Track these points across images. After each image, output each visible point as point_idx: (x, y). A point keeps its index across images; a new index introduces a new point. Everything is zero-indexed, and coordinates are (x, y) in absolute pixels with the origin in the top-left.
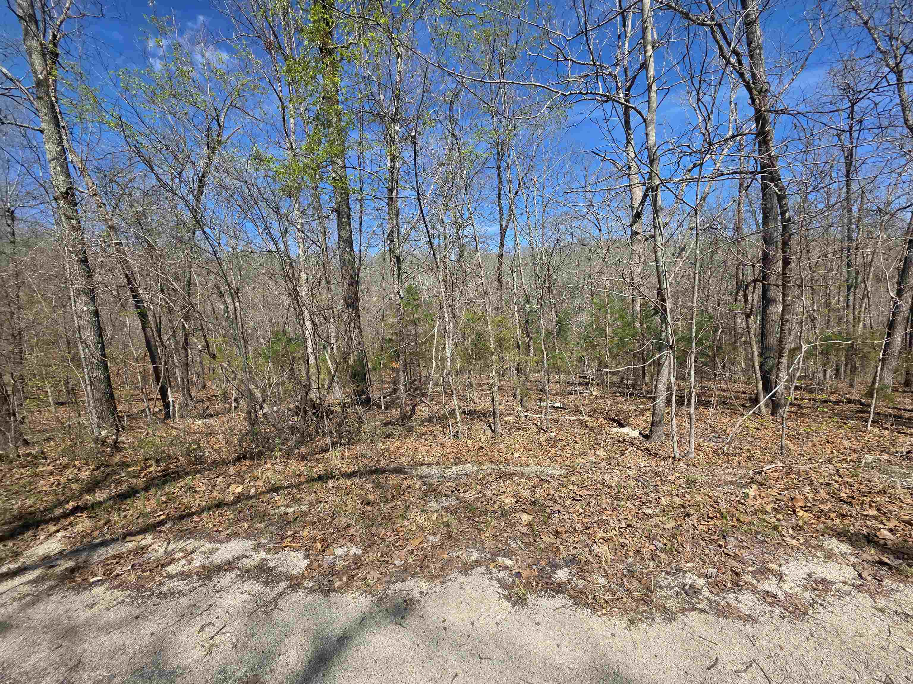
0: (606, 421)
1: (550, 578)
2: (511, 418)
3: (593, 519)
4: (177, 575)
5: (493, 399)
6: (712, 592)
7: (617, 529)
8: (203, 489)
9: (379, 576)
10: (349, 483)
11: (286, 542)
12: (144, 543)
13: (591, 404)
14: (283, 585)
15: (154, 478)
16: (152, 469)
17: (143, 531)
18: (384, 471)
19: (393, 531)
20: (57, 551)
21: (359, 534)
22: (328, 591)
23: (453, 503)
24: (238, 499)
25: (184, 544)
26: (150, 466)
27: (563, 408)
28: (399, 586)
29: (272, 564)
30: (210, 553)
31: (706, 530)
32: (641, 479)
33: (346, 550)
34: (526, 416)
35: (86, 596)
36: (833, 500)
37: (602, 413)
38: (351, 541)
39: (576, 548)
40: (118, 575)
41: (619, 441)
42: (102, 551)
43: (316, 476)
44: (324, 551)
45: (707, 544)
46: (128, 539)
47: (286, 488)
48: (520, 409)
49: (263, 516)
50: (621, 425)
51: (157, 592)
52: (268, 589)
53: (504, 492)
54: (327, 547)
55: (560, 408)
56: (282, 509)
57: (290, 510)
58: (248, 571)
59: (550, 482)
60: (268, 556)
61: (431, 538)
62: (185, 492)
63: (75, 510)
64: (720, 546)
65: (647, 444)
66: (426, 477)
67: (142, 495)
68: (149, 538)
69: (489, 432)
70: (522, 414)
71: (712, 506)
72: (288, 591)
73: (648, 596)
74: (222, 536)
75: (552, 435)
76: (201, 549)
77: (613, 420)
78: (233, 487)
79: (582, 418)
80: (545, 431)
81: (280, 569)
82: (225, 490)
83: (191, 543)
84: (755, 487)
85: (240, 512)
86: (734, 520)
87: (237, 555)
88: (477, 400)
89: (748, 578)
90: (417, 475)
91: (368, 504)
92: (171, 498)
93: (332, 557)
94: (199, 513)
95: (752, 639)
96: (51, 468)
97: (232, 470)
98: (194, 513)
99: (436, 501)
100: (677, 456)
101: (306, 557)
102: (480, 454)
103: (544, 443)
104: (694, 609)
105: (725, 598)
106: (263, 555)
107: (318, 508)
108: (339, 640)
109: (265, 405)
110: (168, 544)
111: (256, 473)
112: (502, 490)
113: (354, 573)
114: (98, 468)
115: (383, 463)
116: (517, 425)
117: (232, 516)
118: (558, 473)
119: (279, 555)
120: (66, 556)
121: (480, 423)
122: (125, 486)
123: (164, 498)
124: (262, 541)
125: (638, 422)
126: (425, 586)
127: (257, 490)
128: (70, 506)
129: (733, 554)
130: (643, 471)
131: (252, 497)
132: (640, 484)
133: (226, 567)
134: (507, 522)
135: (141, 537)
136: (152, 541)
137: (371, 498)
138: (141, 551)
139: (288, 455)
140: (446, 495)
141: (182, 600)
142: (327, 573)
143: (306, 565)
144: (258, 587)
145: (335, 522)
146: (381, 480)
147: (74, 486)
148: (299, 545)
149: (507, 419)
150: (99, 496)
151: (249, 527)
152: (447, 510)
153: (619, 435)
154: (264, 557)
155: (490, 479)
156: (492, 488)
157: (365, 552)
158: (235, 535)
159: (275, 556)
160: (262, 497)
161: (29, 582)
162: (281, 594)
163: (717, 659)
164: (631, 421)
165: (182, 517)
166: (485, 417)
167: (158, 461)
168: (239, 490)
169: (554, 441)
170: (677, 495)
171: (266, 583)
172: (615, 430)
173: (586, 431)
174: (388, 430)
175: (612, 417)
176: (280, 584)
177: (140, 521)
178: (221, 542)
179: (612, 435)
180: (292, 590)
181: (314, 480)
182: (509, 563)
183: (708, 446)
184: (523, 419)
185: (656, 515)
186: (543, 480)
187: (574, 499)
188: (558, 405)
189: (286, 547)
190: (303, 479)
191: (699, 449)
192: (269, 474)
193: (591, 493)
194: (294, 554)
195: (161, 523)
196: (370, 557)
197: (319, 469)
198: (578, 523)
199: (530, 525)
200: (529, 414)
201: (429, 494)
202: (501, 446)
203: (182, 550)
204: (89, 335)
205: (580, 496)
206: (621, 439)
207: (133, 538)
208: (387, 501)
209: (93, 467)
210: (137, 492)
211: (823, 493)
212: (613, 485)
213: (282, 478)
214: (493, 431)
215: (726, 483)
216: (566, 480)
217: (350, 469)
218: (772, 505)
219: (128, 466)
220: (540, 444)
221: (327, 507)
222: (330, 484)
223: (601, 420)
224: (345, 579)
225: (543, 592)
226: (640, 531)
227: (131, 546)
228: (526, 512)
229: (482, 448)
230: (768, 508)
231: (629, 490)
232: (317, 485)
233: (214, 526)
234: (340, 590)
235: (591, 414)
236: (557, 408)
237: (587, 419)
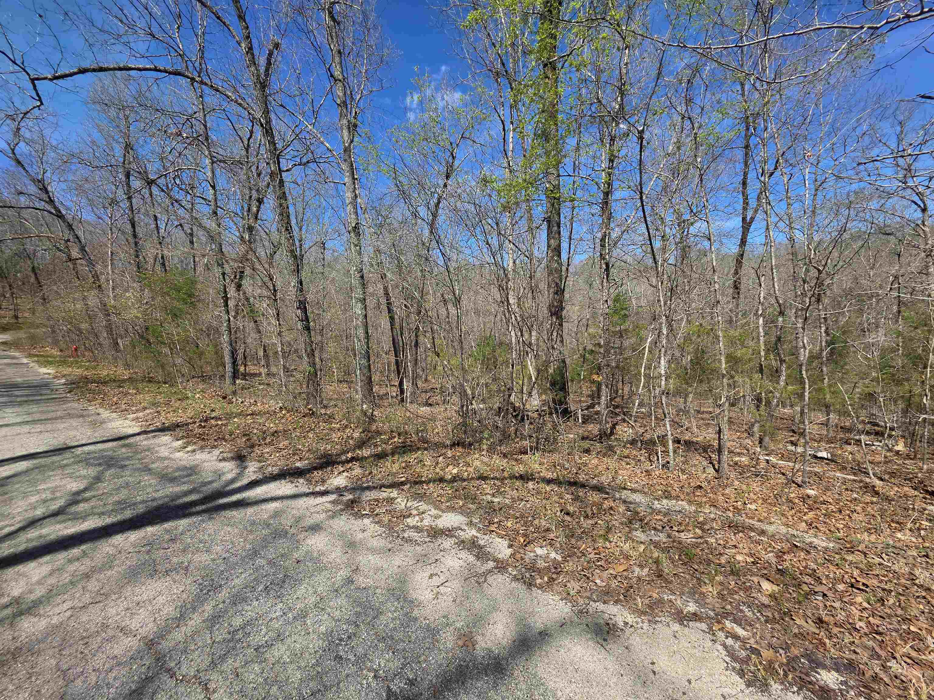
0: (916, 493)
1: (807, 675)
2: (744, 460)
3: (891, 624)
4: (414, 527)
5: (719, 432)
8: (429, 463)
9: (579, 588)
10: (548, 488)
11: (492, 528)
12: (392, 495)
13: (886, 462)
14: (491, 564)
15: (397, 447)
16: (396, 440)
17: (392, 486)
18: (583, 486)
19: (594, 549)
20: (343, 486)
21: (559, 540)
22: (530, 584)
23: (665, 540)
24: (454, 479)
25: (418, 505)
26: (395, 437)
27: (832, 461)
28: (601, 606)
29: (482, 543)
30: (436, 518)
33: (546, 552)
34: (768, 461)
35: (359, 522)
37: (910, 480)
38: (551, 545)
39: (856, 652)
40: (377, 515)
42: (368, 493)
43: (517, 475)
44: (526, 546)
46: (383, 489)
47: (492, 479)
48: (758, 449)
49: (474, 499)
51: (401, 536)
52: (479, 563)
53: (735, 546)
54: (529, 543)
55: (827, 459)
56: (489, 498)
57: (496, 500)
58: (463, 542)
59: (808, 552)
60: (478, 535)
61: (637, 570)
62: (418, 463)
63: (353, 459)
66: (631, 503)
67: (390, 458)
68: (394, 493)
69: (711, 470)
70: (761, 457)
72: (496, 571)
74: (443, 507)
75: (811, 492)
76: (429, 513)
78: (451, 467)
79: (868, 480)
80: (799, 486)
81: (488, 549)
82: (444, 469)
83: (423, 506)
85: (456, 490)
87: (455, 526)
90: (620, 499)
91: (568, 514)
92: (408, 466)
93: (532, 554)
94: (428, 482)
96: (338, 426)
97: (449, 453)
98: (424, 482)
99: (643, 531)
101: (510, 546)
102: (698, 494)
103: (797, 501)
106: (474, 532)
107: (519, 505)
108: (540, 633)
109: (474, 402)
110: (407, 501)
111: (468, 460)
112: (731, 543)
113: (554, 576)
114: (364, 432)
115: (582, 477)
116: (752, 469)
117: (450, 492)
118: (824, 544)
119: (487, 537)
120: (348, 490)
121: (698, 457)
122: (380, 449)
123: (404, 465)
124: (475, 521)
126: (630, 619)
127: (469, 475)
128: (350, 455)
131: (464, 480)
133: (447, 533)
134: (739, 582)
135: (391, 490)
136: (396, 496)
137: (571, 509)
138: (390, 501)
139: (491, 450)
140: (655, 529)
141: (417, 548)
142: (529, 567)
143: (510, 554)
144: (471, 558)
145: (536, 522)
146: (581, 494)
147: (351, 442)
148: (505, 533)
149: (737, 459)
150: (366, 452)
151: (463, 505)
152: (657, 545)
154: (475, 534)
155: (715, 526)
156: (717, 537)
157: (565, 560)
158: (452, 509)
159: (484, 536)
160: (472, 482)
161: (330, 502)
162: (490, 571)
165: (416, 483)
166: (705, 451)
167: (399, 435)
168: (455, 471)
169: (815, 502)
171: (478, 557)
173: (875, 499)
174: (586, 444)
176: (489, 562)
177: (390, 478)
178: (443, 512)
180: (499, 572)
181: (516, 478)
182: (741, 632)
184: (763, 465)
186: (796, 546)
187: (852, 586)
188: (824, 454)
189: (493, 531)
190: (506, 474)
192: (477, 463)
193: (886, 587)
194: (500, 540)
195: (403, 484)
196: (570, 566)
197: (520, 469)
198: (860, 620)
199: (774, 597)
200: (773, 459)
201: (634, 522)
202: (727, 491)
203: (417, 508)
204: (361, 332)
205: (865, 585)
207: (385, 490)
208: (587, 517)
209: (361, 430)
210: (387, 455)
213: (488, 469)
214: (717, 471)
216: (837, 556)
217: (549, 475)
219: (381, 434)
220: (790, 501)
221: (528, 506)
222: (531, 485)
224: (546, 579)
227: (385, 495)
228: (768, 580)
229: (700, 487)
232: (518, 483)
233: (438, 496)
234: (540, 587)
235: (887, 477)
236: (822, 458)
237: (878, 483)
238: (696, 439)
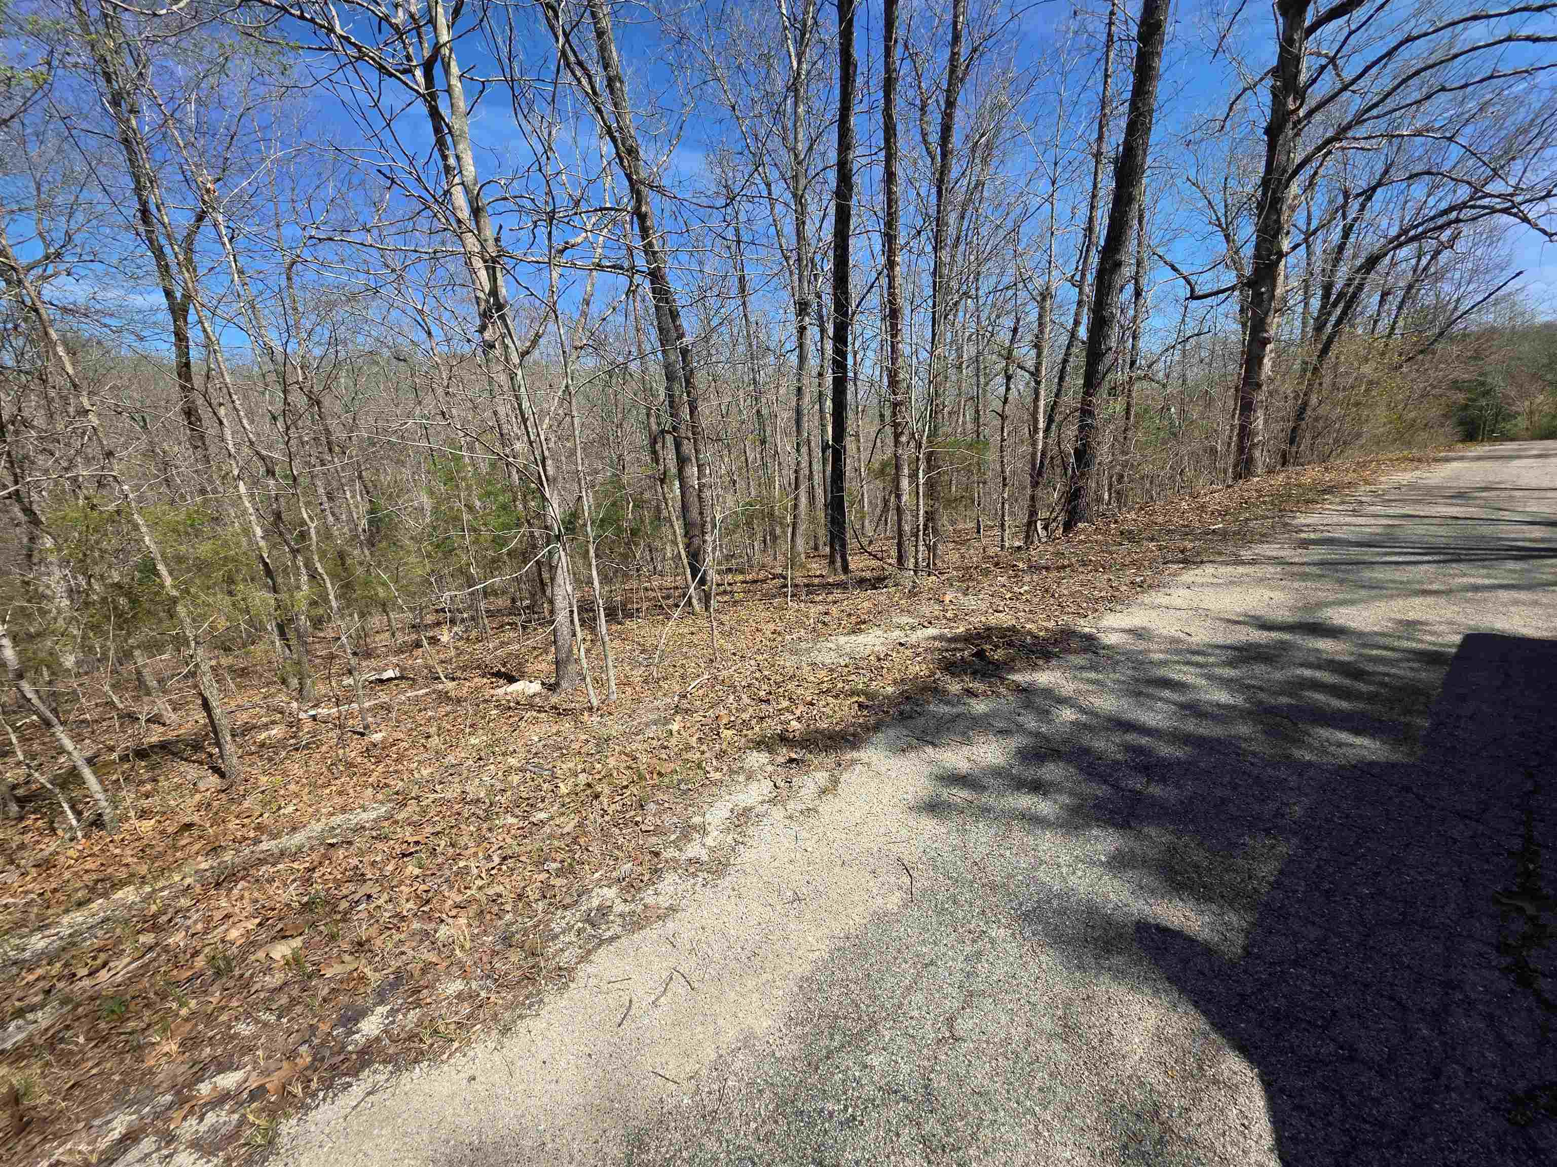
0: (485, 680)
1: (343, 1048)
2: (276, 732)
3: (441, 876)
5: (206, 706)
6: (626, 901)
7: (483, 875)
13: (458, 655)
27: (402, 678)
31: (619, 809)
32: (529, 767)
34: (314, 718)
36: (753, 703)
37: (479, 667)
39: (403, 953)
41: (510, 708)
45: (621, 829)
48: (295, 705)
50: (511, 680)
53: (227, 916)
55: (396, 678)
59: (350, 843)
64: (637, 824)
65: (554, 699)
69: (213, 780)
70: (302, 715)
71: (629, 767)
73: (533, 967)
75: (377, 737)
77: (498, 675)
79: (441, 686)
80: (362, 734)
84: (678, 718)
86: (655, 776)
88: (171, 717)
89: (669, 853)
95: (672, 940)
100: (595, 703)
102: (183, 842)
103: (359, 760)
104: (601, 943)
105: (642, 899)
112: (218, 915)
116: (292, 741)
118: (373, 815)
121: (184, 767)
125: (539, 667)
129: (652, 828)
130: (534, 751)
132: (528, 775)
134: (231, 984)
140: (21, 1012)
149: (263, 736)
152: (21, 1052)
153: (509, 698)
155: (184, 902)
156: (189, 922)
163: (631, 1001)
164: (530, 668)
166: (197, 747)
169: (383, 749)
170: (584, 771)
172: (500, 691)
173: (448, 708)
175: (495, 669)
179: (497, 701)
182: (229, 1080)
183: (637, 675)
184: (308, 726)
185: (552, 818)
186: (332, 845)
187: (404, 855)
188: (390, 674)
191: (624, 683)
193: (439, 829)
198: (408, 901)
199: (295, 961)
200: (323, 711)
202: (246, 804)
205: (417, 843)
206: (512, 704)
211: (745, 699)
212: (482, 795)
214: (222, 775)
215: (647, 725)
216: (386, 824)
218: (697, 736)
220: (350, 765)
223: (476, 680)
225: (321, 1094)
226: (523, 858)
228: (284, 937)
229: (188, 826)
230: (693, 741)
231: (509, 793)
235: (458, 674)
236: (390, 680)
237: (450, 685)
238: (176, 733)
